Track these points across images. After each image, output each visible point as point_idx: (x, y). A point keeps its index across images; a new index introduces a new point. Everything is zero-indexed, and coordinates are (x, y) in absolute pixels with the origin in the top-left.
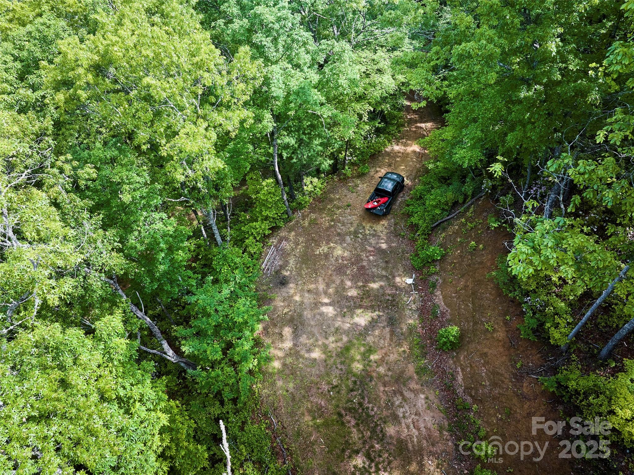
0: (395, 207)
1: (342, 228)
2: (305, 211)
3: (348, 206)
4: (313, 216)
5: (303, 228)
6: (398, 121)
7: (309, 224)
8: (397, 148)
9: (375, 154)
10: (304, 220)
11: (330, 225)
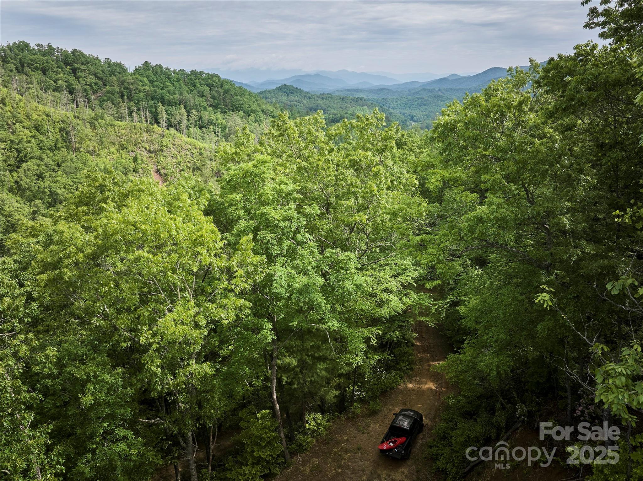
0: (416, 450)
1: (352, 476)
2: (307, 455)
3: (359, 449)
4: (316, 461)
5: (303, 476)
6: (408, 358)
7: (311, 471)
8: (410, 386)
9: (386, 390)
10: (304, 466)
11: (337, 472)
